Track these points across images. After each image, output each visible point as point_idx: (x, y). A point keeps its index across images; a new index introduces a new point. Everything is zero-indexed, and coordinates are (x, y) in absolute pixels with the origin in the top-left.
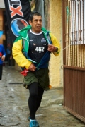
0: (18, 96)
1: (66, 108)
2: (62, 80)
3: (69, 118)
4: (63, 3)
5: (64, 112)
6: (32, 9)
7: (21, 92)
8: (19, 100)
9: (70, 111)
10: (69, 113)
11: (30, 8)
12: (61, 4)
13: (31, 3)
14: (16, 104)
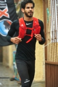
2: (45, 75)
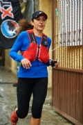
0: (7, 96)
1: (54, 108)
3: (57, 118)
4: (53, 5)
5: (52, 112)
6: (23, 11)
7: (10, 91)
8: (8, 99)
9: (58, 110)
10: (57, 113)
11: (20, 9)
12: (51, 6)
13: (21, 5)
14: (6, 104)
